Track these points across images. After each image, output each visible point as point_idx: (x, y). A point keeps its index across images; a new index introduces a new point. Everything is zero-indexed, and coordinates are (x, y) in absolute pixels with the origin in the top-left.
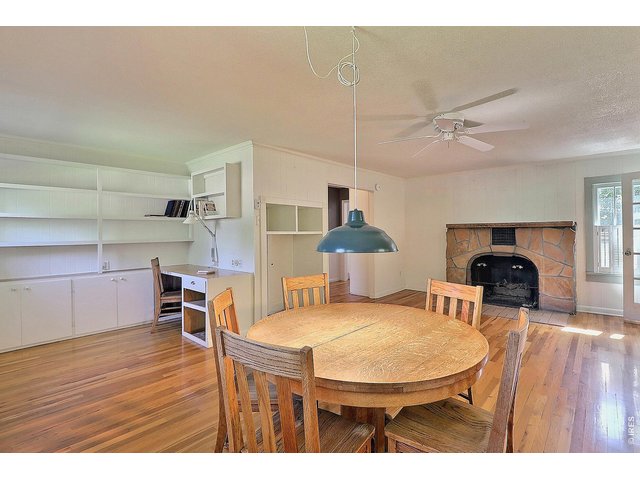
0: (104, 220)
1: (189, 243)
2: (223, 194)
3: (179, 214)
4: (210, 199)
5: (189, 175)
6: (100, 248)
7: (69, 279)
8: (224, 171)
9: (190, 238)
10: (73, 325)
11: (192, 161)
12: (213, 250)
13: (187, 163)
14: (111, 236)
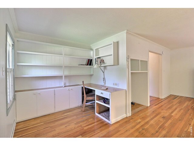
0: (65, 66)
1: (91, 75)
2: (112, 55)
3: (89, 64)
4: (101, 58)
5: (92, 50)
6: (63, 77)
7: (53, 89)
8: (112, 45)
9: (92, 73)
10: (55, 108)
11: (93, 45)
12: (104, 78)
13: (91, 45)
14: (67, 73)
